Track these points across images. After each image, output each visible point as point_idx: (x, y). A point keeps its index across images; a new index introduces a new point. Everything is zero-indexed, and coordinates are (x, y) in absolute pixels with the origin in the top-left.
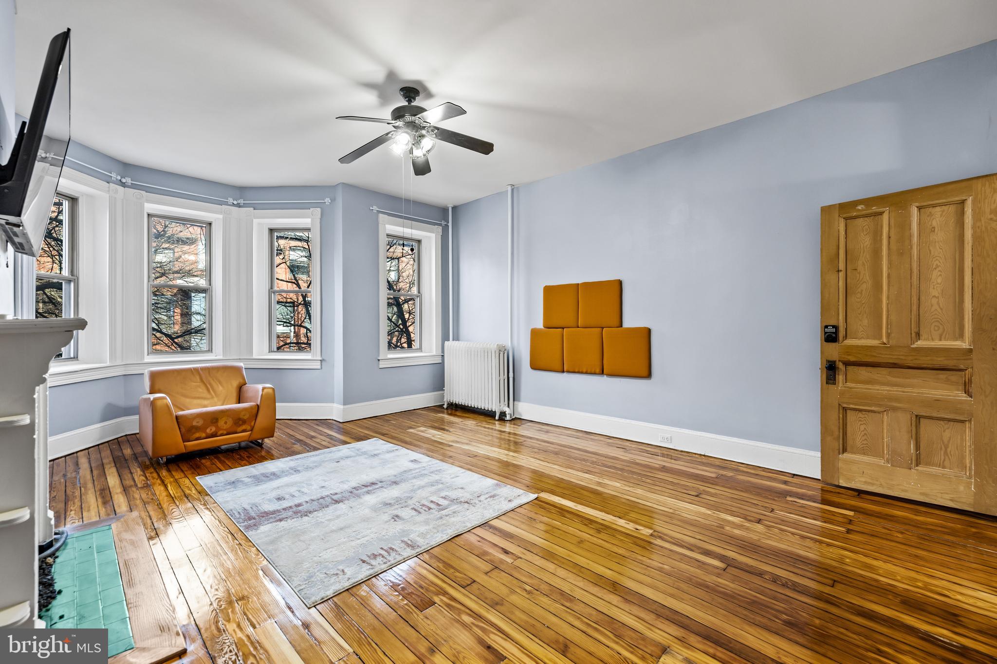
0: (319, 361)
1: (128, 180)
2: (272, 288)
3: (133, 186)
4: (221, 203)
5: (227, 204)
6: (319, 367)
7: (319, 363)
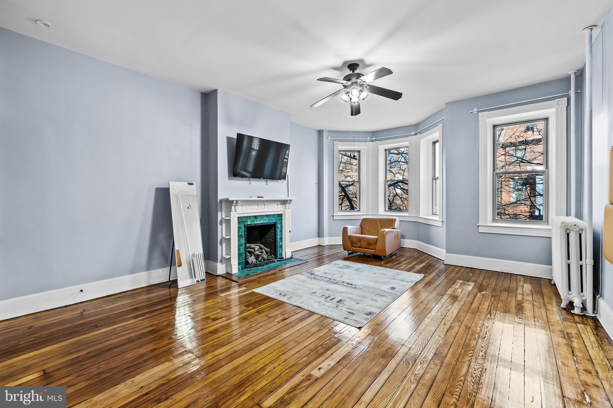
0: (441, 222)
1: (374, 139)
2: (434, 177)
3: (376, 140)
4: (407, 136)
5: (411, 135)
6: (441, 226)
7: (441, 223)
